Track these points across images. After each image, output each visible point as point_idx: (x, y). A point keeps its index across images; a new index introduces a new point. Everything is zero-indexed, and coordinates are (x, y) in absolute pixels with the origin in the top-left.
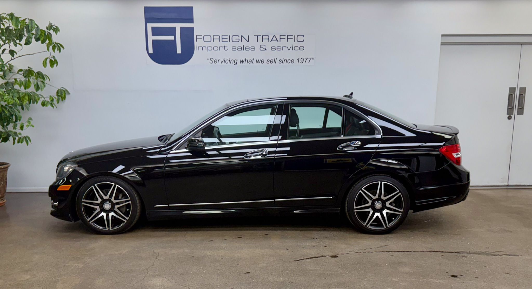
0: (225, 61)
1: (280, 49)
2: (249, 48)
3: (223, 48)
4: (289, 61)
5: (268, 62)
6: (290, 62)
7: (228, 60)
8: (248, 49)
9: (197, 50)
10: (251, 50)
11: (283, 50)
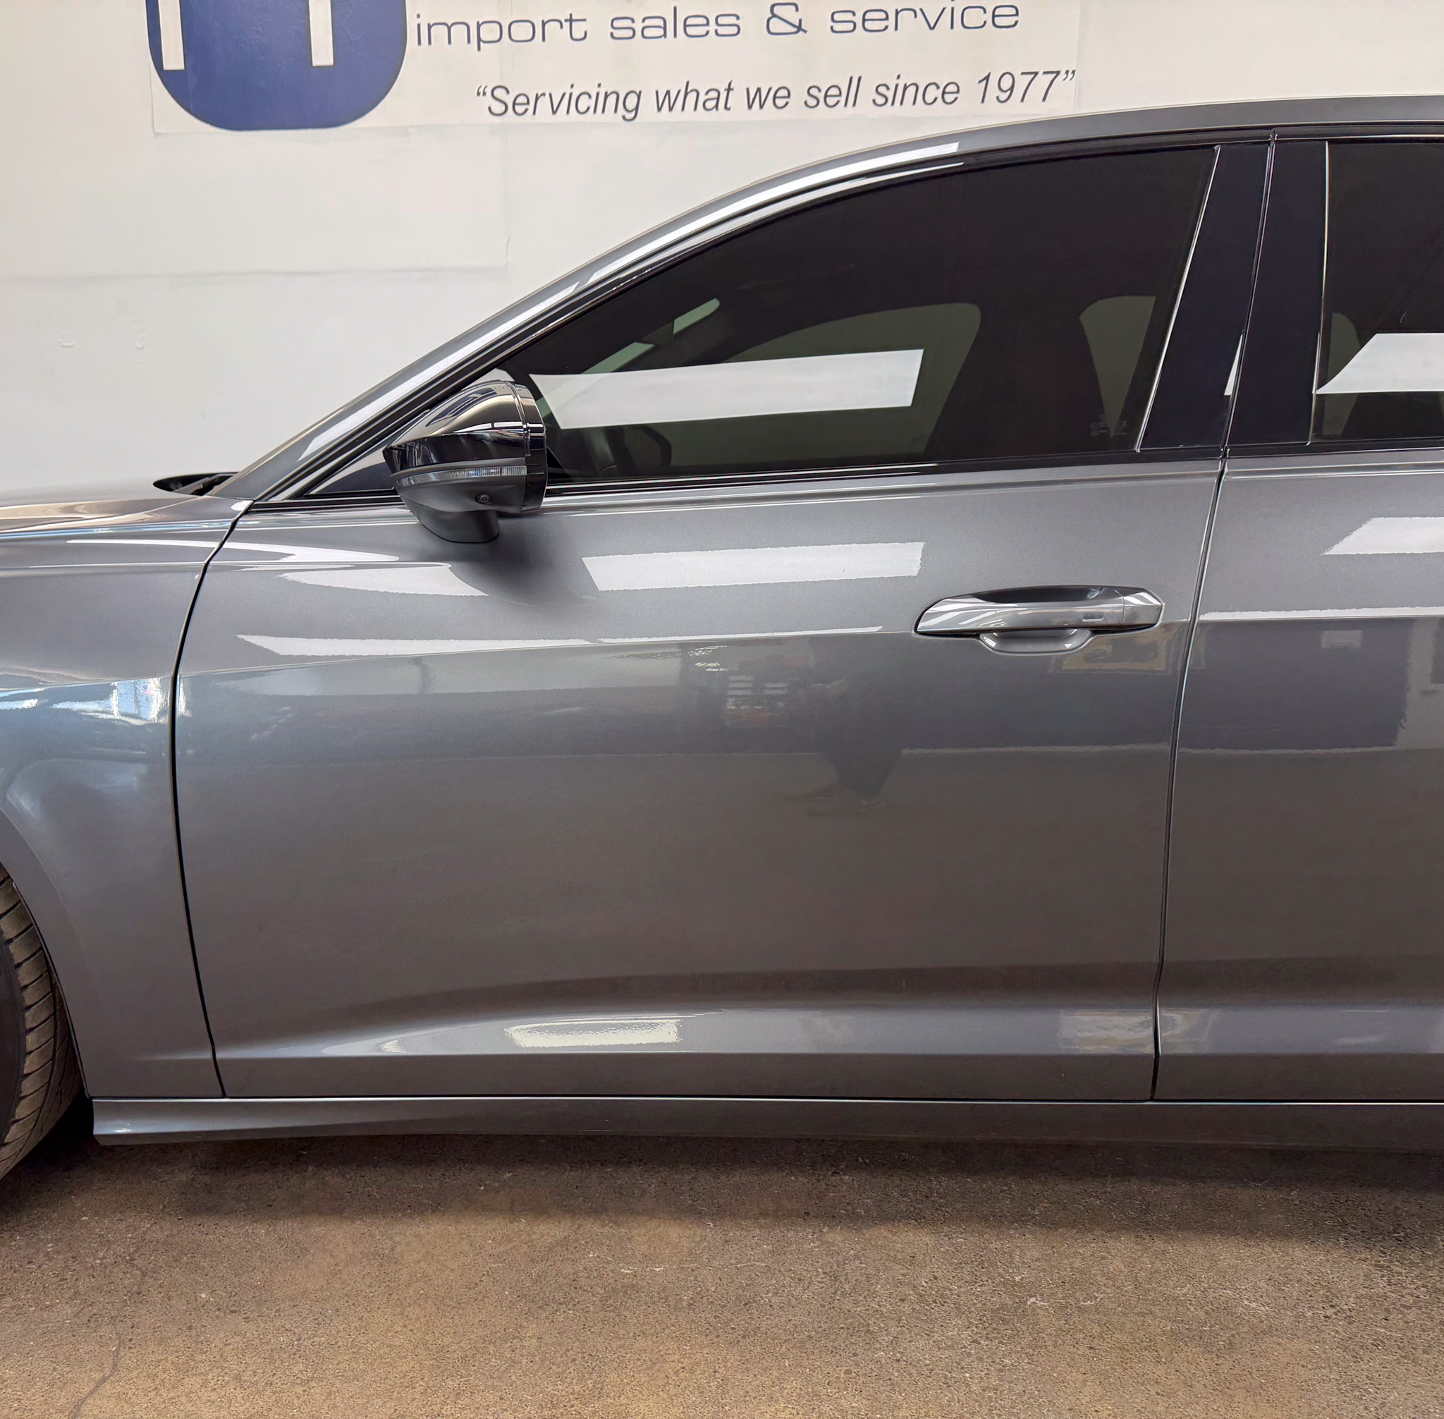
0: (573, 101)
1: (882, 25)
2: (708, 24)
3: (562, 26)
4: (932, 93)
5: (812, 102)
6: (936, 99)
7: (590, 97)
8: (702, 30)
9: (419, 43)
10: (716, 31)
11: (896, 29)
